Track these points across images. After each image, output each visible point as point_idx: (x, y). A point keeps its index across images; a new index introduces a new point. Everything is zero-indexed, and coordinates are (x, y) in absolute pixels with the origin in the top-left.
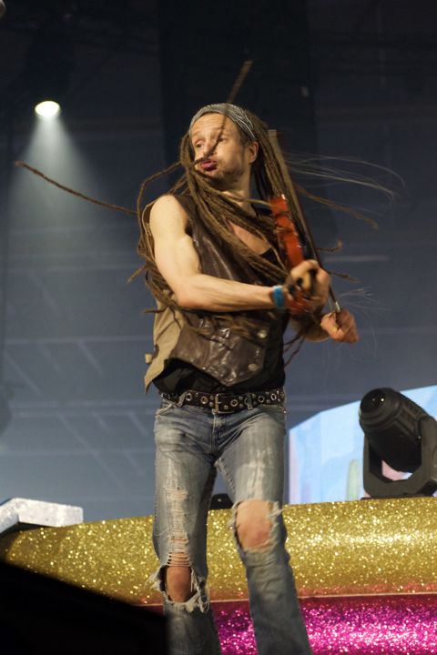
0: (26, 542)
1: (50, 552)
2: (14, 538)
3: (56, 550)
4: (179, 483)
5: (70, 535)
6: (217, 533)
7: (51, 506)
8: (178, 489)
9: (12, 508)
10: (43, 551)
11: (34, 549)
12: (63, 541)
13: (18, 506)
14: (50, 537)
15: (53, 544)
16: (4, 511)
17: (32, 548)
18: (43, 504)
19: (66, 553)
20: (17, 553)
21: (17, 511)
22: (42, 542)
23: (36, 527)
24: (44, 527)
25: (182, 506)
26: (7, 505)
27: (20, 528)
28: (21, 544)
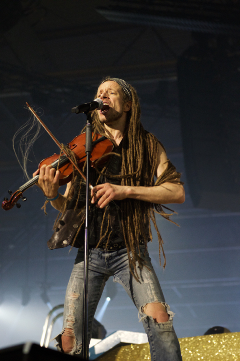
0: (125, 352)
1: (136, 356)
2: (119, 350)
3: (139, 355)
4: (76, 288)
5: (145, 348)
6: (215, 346)
7: (136, 334)
8: (75, 292)
9: (118, 336)
10: (133, 355)
11: (128, 355)
12: (142, 351)
13: (120, 334)
14: (136, 349)
15: (137, 352)
16: (114, 337)
17: (128, 354)
18: (132, 333)
19: (143, 356)
20: (120, 357)
21: (120, 336)
22: (132, 351)
23: (129, 344)
24: (133, 344)
25: (74, 303)
26: (115, 334)
27: (121, 345)
28: (122, 353)
